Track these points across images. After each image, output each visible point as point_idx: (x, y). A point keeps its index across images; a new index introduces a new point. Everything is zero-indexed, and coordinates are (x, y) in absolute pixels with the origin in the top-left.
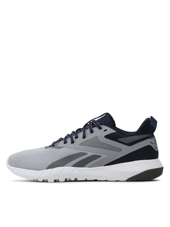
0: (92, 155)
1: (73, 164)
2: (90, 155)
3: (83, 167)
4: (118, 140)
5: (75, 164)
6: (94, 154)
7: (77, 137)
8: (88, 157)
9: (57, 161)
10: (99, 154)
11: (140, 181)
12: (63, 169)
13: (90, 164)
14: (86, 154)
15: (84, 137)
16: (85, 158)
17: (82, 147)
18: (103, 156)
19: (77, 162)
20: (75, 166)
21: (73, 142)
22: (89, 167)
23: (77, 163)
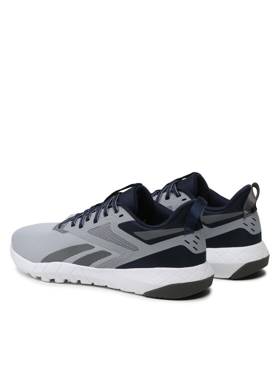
0: (100, 250)
1: (74, 260)
2: (97, 251)
3: (88, 265)
4: (134, 233)
5: (77, 260)
6: (102, 249)
7: (88, 220)
8: (95, 253)
9: (57, 252)
10: (109, 251)
11: (162, 298)
12: (61, 266)
13: (101, 261)
14: (93, 247)
15: (95, 221)
16: (90, 253)
17: (90, 235)
18: (115, 255)
19: (80, 257)
20: (77, 262)
21: (81, 226)
22: (96, 267)
23: (80, 259)
